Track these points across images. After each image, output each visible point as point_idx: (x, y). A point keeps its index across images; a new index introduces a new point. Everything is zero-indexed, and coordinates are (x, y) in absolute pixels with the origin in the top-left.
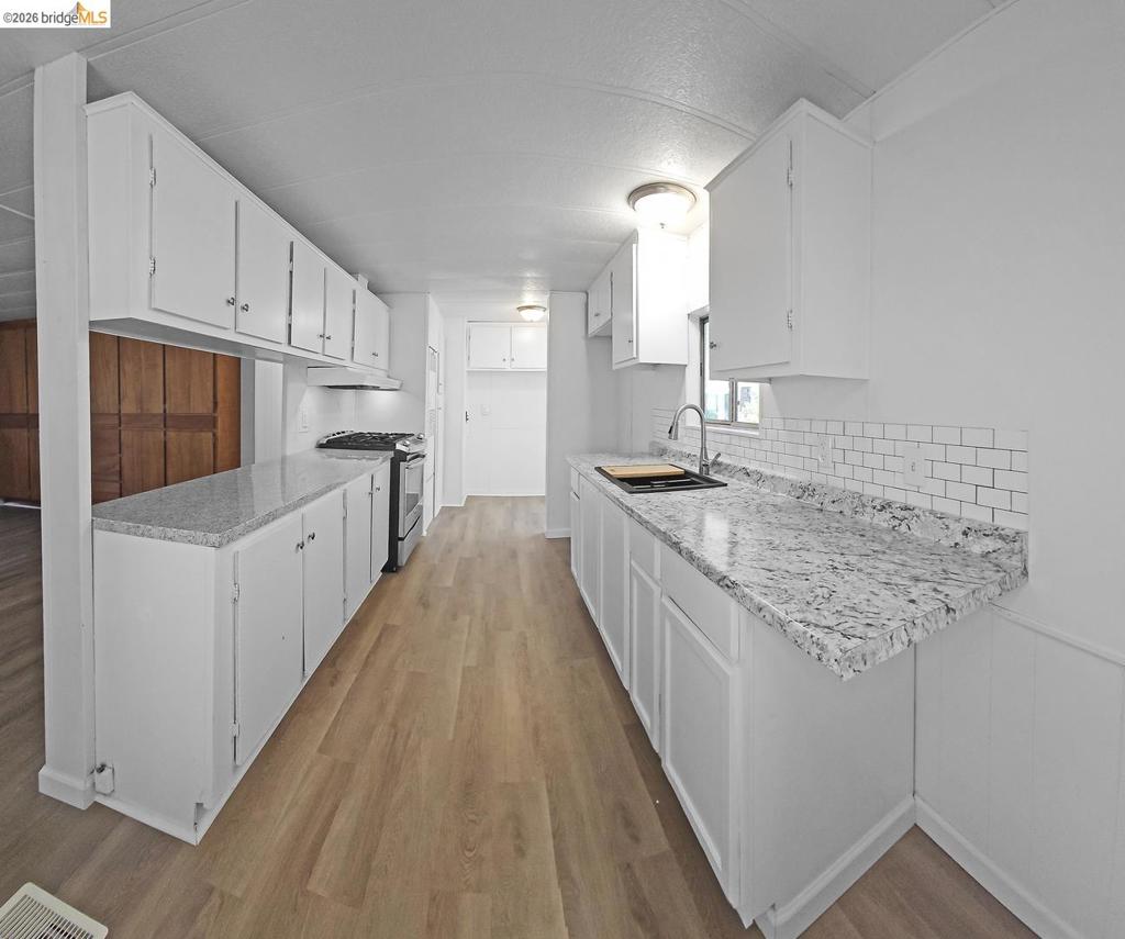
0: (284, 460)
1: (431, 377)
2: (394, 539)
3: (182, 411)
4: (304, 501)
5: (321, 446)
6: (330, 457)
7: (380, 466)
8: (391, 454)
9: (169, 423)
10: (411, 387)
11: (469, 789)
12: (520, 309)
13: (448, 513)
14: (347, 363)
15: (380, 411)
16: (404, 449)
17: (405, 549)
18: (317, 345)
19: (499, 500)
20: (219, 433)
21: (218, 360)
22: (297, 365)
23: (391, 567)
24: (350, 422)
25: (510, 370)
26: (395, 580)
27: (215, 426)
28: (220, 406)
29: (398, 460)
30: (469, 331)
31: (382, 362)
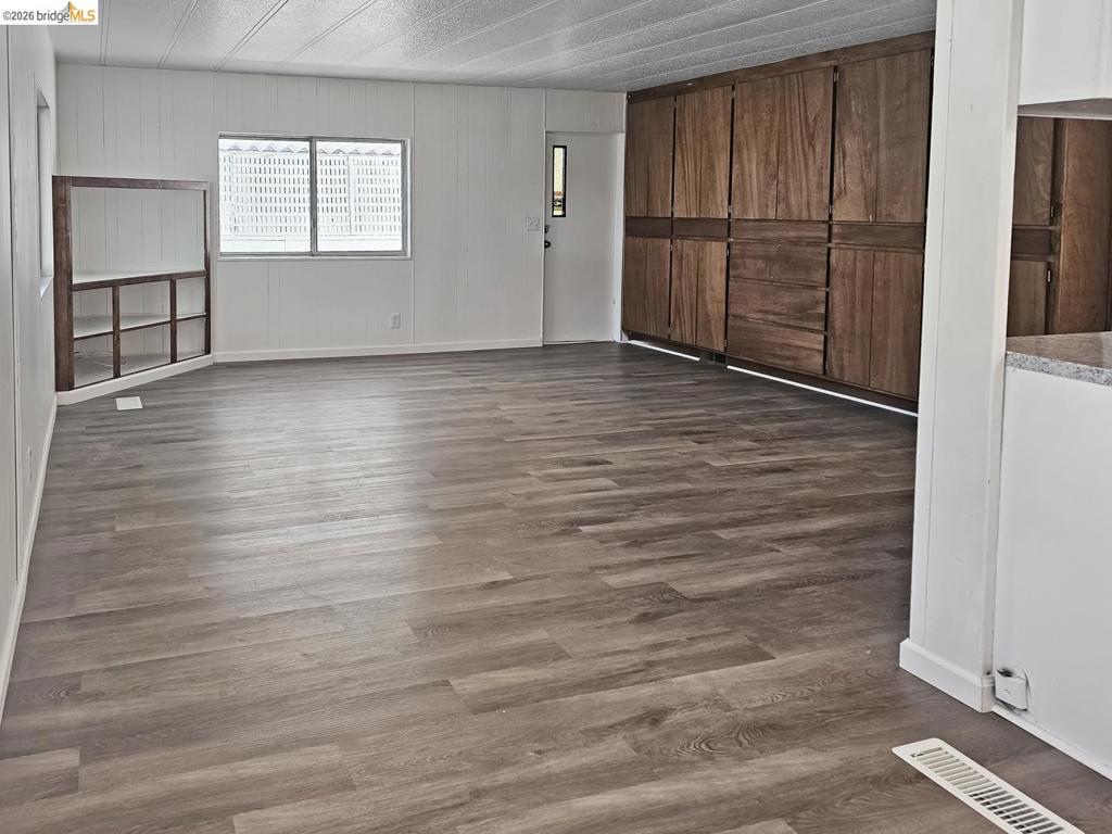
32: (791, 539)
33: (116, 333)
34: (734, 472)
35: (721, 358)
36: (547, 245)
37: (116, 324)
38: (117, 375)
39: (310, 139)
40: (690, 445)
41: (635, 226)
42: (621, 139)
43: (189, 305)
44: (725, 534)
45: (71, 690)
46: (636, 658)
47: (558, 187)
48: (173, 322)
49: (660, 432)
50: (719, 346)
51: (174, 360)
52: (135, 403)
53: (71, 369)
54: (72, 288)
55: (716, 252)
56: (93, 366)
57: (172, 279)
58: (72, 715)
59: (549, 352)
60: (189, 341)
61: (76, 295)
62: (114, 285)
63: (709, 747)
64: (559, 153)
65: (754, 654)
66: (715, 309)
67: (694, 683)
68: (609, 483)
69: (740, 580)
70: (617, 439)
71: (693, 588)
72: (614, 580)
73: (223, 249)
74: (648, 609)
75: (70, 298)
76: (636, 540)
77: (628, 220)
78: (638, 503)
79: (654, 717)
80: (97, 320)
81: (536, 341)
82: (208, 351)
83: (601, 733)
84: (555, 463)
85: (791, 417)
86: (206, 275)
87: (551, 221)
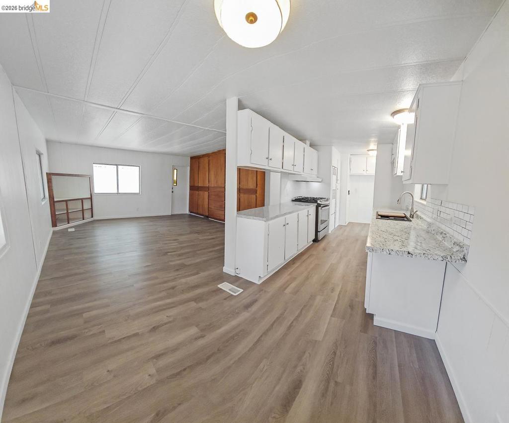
0: (280, 204)
1: (334, 178)
2: (317, 232)
3: (245, 187)
4: (285, 214)
5: (293, 201)
6: (296, 204)
7: (312, 208)
8: (316, 204)
9: (241, 191)
10: (325, 181)
11: (324, 283)
12: (368, 150)
13: (340, 227)
14: (302, 173)
15: (314, 189)
16: (320, 203)
17: (321, 235)
18: (291, 168)
19: (360, 224)
20: (258, 195)
21: (258, 172)
22: (285, 175)
23: (316, 240)
24: (304, 193)
25: (365, 174)
26: (316, 244)
27: (256, 193)
28: (258, 185)
29: (318, 206)
30: (350, 159)
31: (315, 172)
32: (212, 251)
33: (68, 213)
34: (205, 239)
35: (208, 217)
36: (173, 192)
37: (67, 211)
38: (68, 223)
39: (116, 165)
40: (196, 235)
41: (193, 188)
42: (189, 168)
43: (87, 205)
44: (198, 252)
45: (49, 293)
46: (172, 278)
47: (175, 179)
48: (83, 210)
49: (191, 233)
50: (207, 214)
51: (83, 219)
52: (73, 230)
53: (56, 222)
54: (54, 202)
55: (206, 193)
56: (62, 221)
57: (82, 200)
58: (49, 298)
59: (173, 217)
60: (87, 214)
61: (56, 204)
62: (66, 201)
63: (183, 292)
64: (175, 171)
65: (197, 273)
66: (206, 206)
67: (183, 280)
68: (177, 244)
69: (198, 260)
70: (181, 235)
71: (189, 263)
72: (172, 263)
73: (95, 192)
74: (178, 268)
75: (54, 205)
76: (180, 255)
77: (190, 186)
78: (182, 248)
79: (173, 288)
80: (63, 210)
81: (170, 214)
82: (92, 217)
83: (160, 292)
84: (167, 240)
85: (217, 228)
86: (91, 198)
87: (174, 187)
